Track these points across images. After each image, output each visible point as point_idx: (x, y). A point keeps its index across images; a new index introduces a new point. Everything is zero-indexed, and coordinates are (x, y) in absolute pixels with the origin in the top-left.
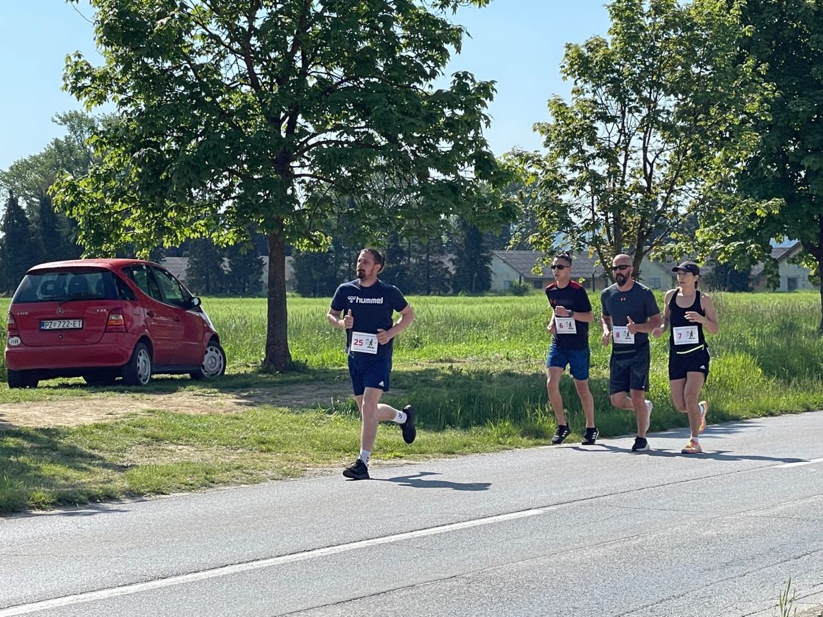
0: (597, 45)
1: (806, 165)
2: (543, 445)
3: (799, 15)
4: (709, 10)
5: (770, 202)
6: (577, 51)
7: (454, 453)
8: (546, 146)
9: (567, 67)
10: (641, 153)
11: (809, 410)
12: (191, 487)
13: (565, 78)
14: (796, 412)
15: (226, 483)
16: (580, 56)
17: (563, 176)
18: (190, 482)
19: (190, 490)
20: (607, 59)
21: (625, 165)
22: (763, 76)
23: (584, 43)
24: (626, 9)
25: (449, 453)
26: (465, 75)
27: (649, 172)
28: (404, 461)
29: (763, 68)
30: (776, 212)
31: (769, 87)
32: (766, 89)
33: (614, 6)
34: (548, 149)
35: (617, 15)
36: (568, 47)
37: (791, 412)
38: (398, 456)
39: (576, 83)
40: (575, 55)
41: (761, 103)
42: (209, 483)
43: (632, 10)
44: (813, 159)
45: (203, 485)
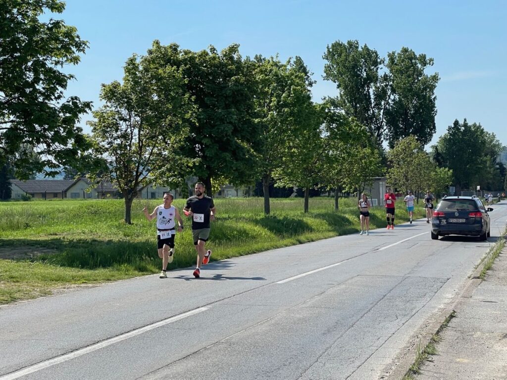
0: (117, 85)
1: (204, 142)
2: (146, 275)
3: (199, 74)
4: (169, 71)
5: (195, 160)
6: (109, 87)
7: (111, 280)
8: (92, 132)
9: (102, 95)
10: (138, 136)
11: (241, 255)
12: (7, 302)
13: (101, 100)
14: (237, 256)
15: (21, 299)
16: (111, 90)
17: (103, 146)
18: (6, 299)
19: (7, 304)
20: (124, 91)
21: (131, 142)
22: (193, 102)
23: (110, 84)
24: (133, 69)
25: (108, 280)
26: (76, 98)
27: (141, 145)
28: (90, 285)
29: (193, 98)
30: (198, 164)
31: (195, 107)
32: (194, 108)
33: (127, 67)
34: (93, 133)
35: (128, 71)
36: (104, 86)
37: (235, 257)
38: (85, 283)
39: (106, 103)
40: (108, 90)
41: (192, 115)
42: (14, 300)
43: (135, 69)
44: (207, 140)
45: (11, 301)
